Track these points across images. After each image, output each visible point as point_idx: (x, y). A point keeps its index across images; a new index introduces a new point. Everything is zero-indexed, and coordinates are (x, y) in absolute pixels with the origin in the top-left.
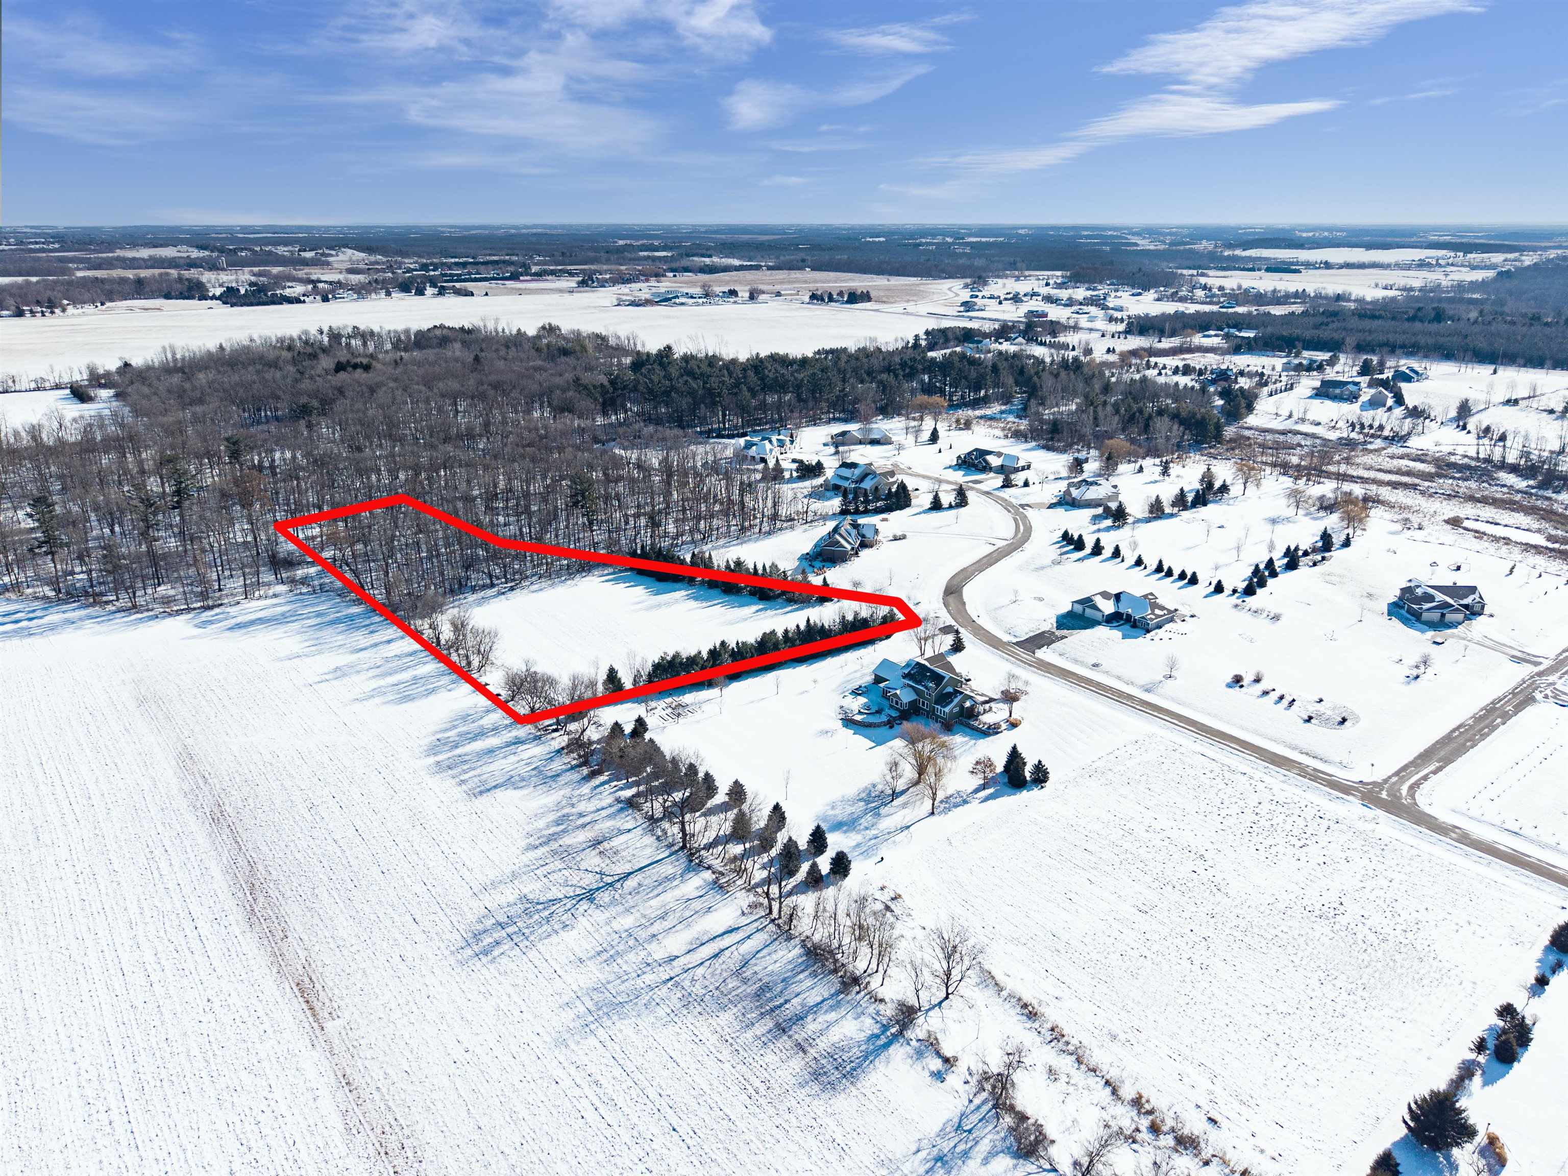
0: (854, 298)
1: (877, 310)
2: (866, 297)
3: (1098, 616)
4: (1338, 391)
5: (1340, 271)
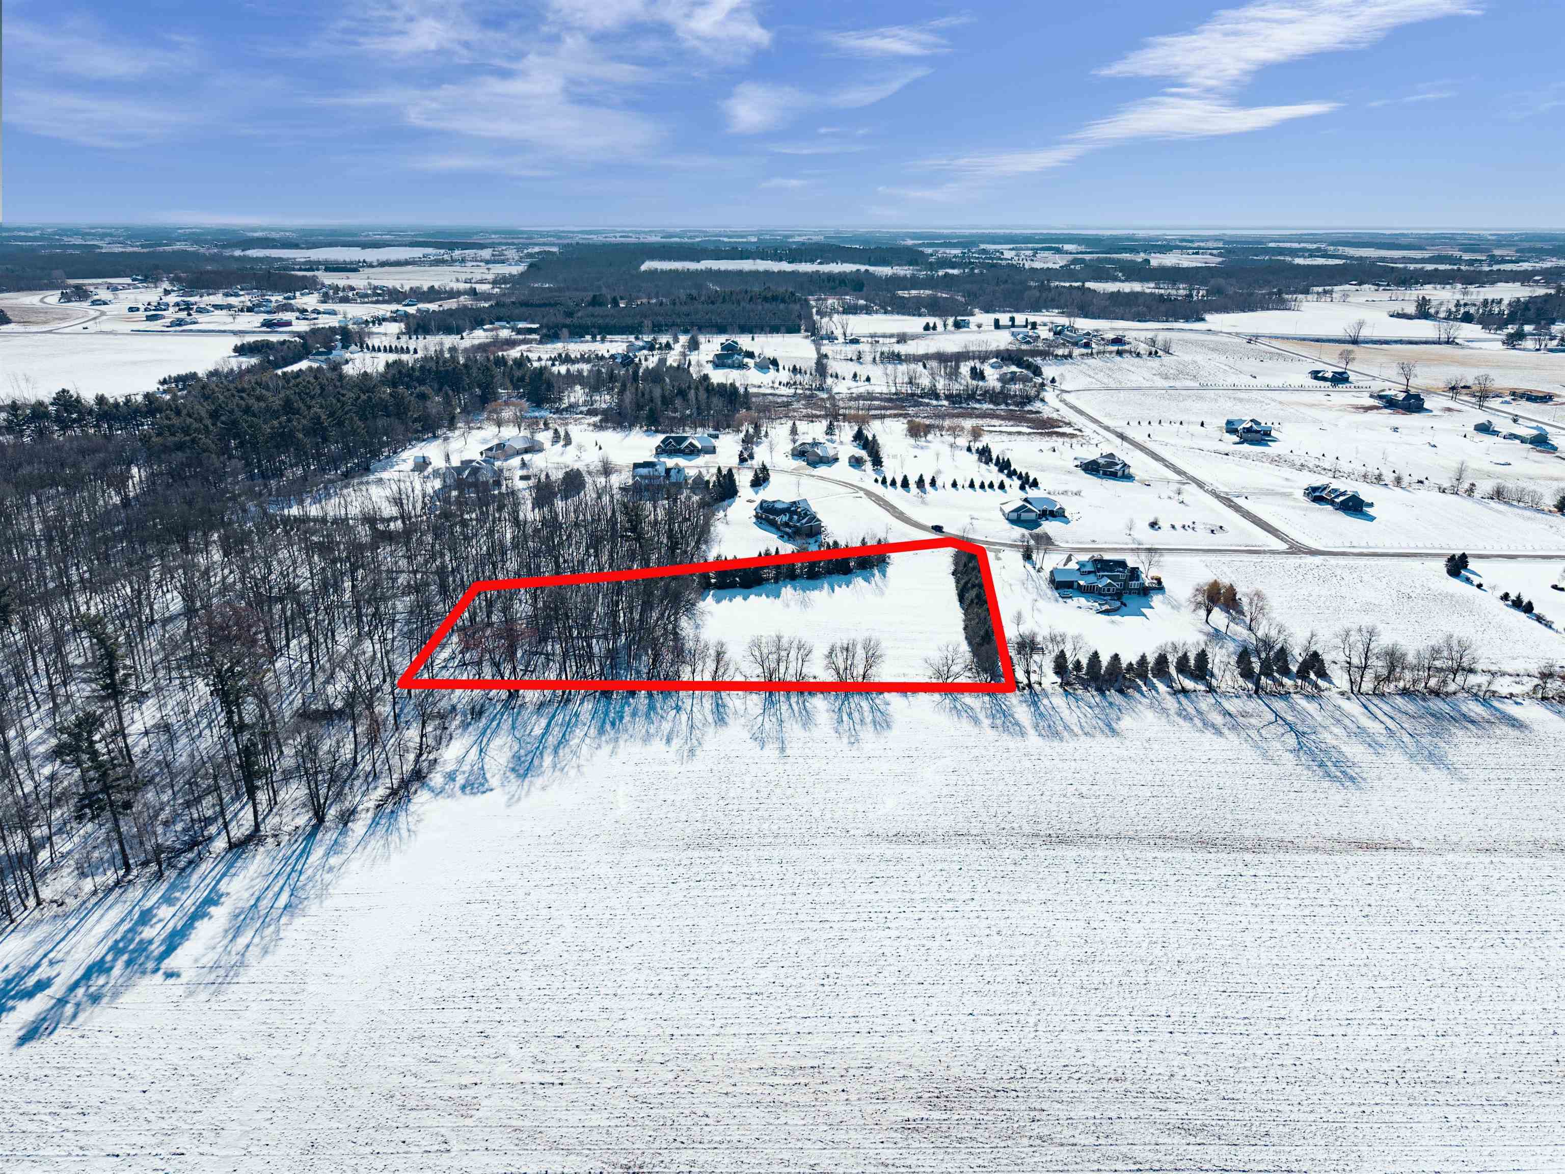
1: (50, 332)
3: (1032, 516)
4: (730, 361)
5: (387, 269)
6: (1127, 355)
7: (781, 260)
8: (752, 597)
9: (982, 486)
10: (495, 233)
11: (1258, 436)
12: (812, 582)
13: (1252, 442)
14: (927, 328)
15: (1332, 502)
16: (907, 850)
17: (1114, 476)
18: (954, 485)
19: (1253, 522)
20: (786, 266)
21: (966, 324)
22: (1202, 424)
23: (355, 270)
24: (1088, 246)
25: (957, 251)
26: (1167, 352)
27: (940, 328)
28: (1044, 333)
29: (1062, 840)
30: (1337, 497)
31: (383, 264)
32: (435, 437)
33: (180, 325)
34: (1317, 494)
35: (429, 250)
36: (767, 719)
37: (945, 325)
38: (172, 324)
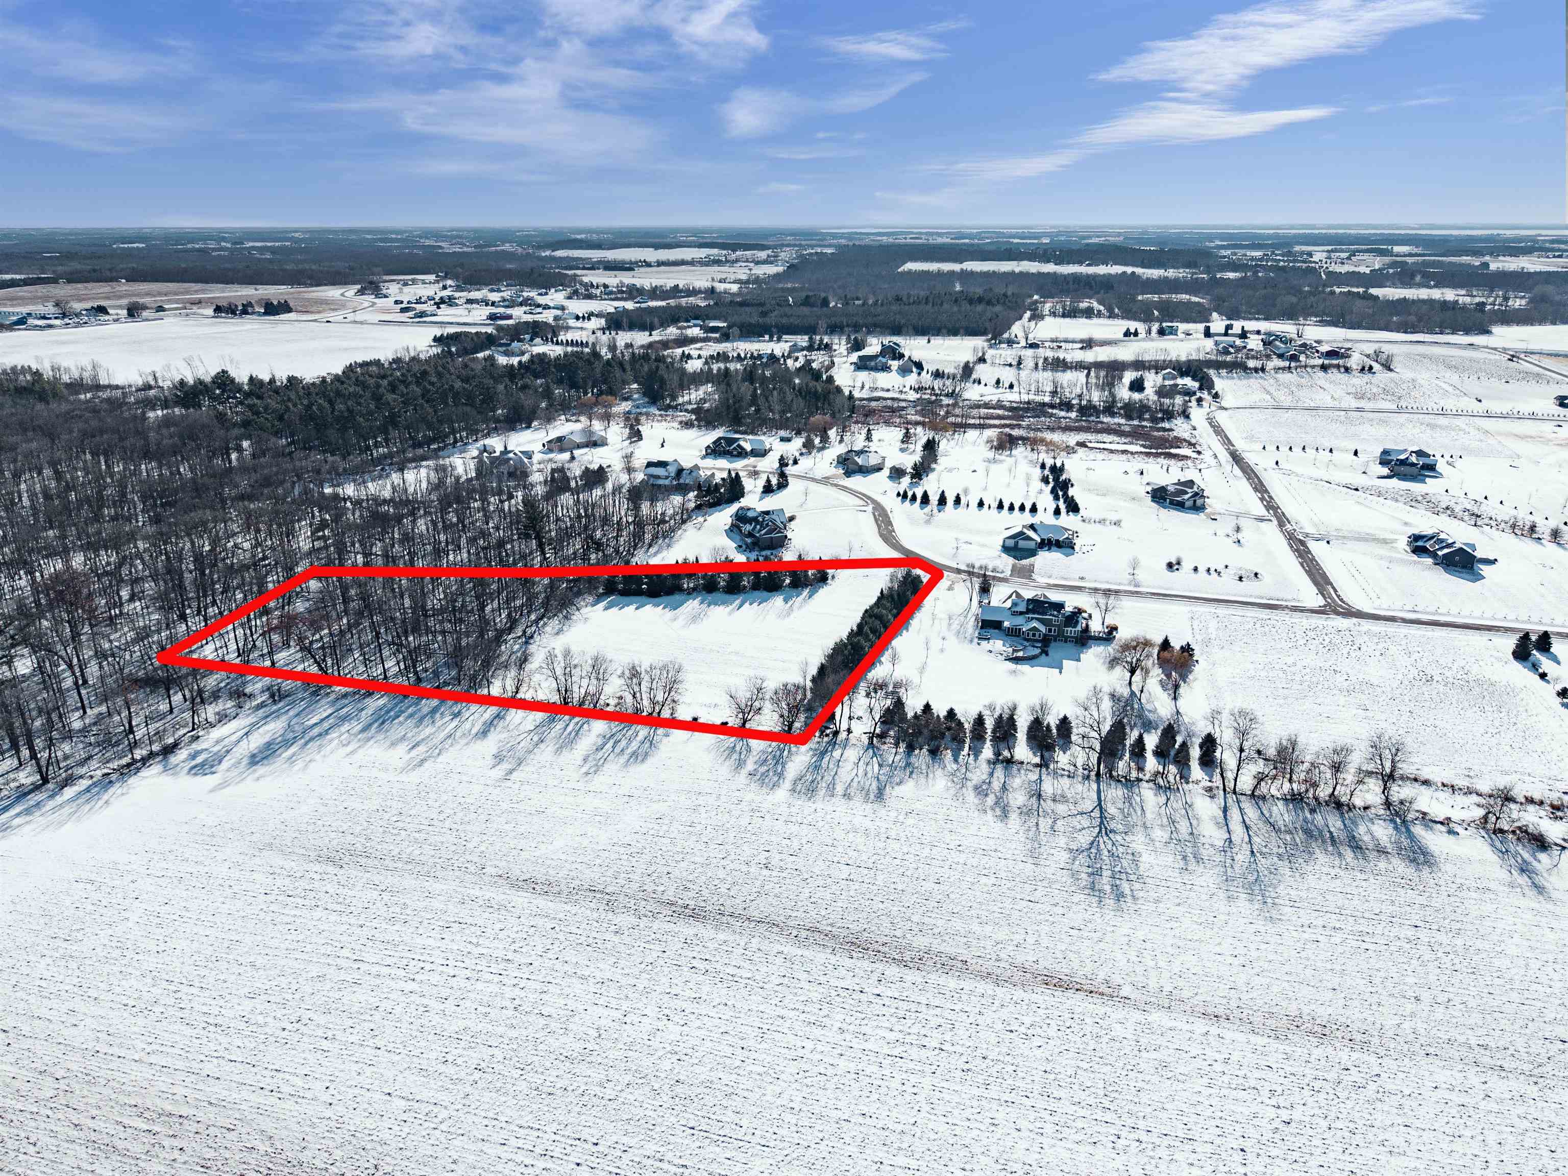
0: (272, 309)
1: (315, 321)
2: (284, 308)
3: (1032, 545)
4: (873, 364)
5: (662, 268)
6: (1335, 371)
7: (1049, 261)
8: (648, 608)
9: (1011, 508)
10: (791, 235)
11: (1414, 470)
12: (727, 597)
13: (1404, 477)
14: (1127, 334)
15: (1434, 555)
16: (521, 899)
17: (1180, 506)
18: (981, 504)
19: (1309, 573)
20: (1050, 268)
21: (1173, 331)
22: (1356, 453)
23: (631, 269)
24: (1425, 248)
25: (1258, 254)
26: (1388, 367)
27: (1142, 335)
28: (1254, 343)
29: (695, 914)
30: (1442, 548)
31: (660, 264)
32: (529, 427)
33: (421, 317)
34: (1420, 543)
35: (715, 251)
36: (529, 738)
37: (1149, 332)
38: (416, 316)
